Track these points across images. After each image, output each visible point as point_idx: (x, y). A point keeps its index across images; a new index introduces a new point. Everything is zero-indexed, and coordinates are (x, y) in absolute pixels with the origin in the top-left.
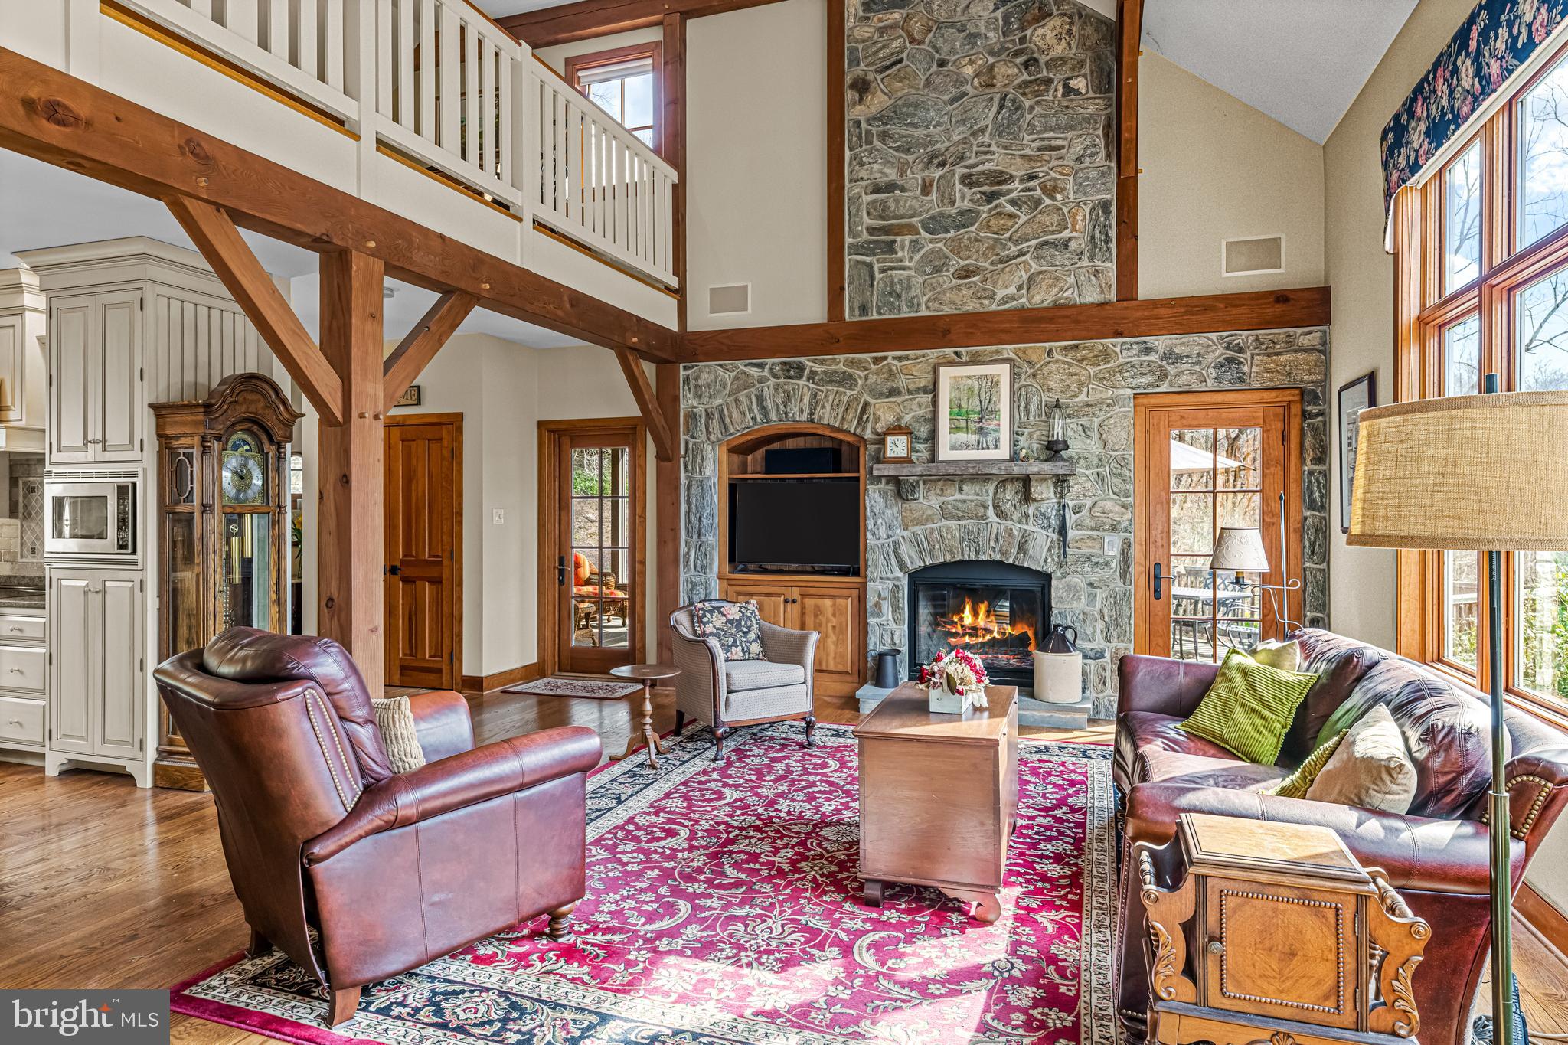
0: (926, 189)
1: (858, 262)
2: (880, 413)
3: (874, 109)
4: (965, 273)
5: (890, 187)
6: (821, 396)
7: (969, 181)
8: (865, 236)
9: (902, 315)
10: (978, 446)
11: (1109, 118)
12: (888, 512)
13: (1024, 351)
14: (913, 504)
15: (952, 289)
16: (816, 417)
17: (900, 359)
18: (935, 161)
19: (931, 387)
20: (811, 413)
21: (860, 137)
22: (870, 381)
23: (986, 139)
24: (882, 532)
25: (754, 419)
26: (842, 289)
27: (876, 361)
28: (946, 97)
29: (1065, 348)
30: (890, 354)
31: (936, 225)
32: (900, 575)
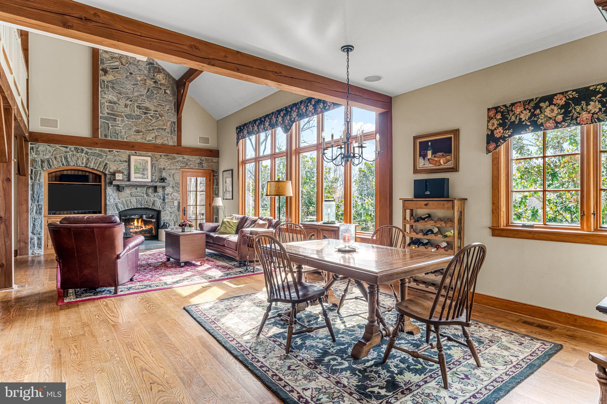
0: (126, 106)
1: (104, 122)
2: (111, 166)
3: (109, 79)
4: (138, 132)
5: (115, 103)
6: (90, 160)
7: (139, 107)
8: (106, 115)
9: (119, 140)
10: (142, 178)
11: (175, 102)
12: (114, 195)
13: (154, 154)
14: (122, 193)
15: (134, 135)
16: (88, 166)
17: (117, 152)
18: (129, 100)
19: (128, 161)
20: (87, 164)
21: (104, 86)
22: (108, 157)
23: (144, 98)
24: (112, 200)
25: (63, 165)
26: (98, 128)
27: (110, 151)
28: (132, 83)
29: (164, 155)
30: (115, 150)
31: (129, 116)
32: (118, 212)
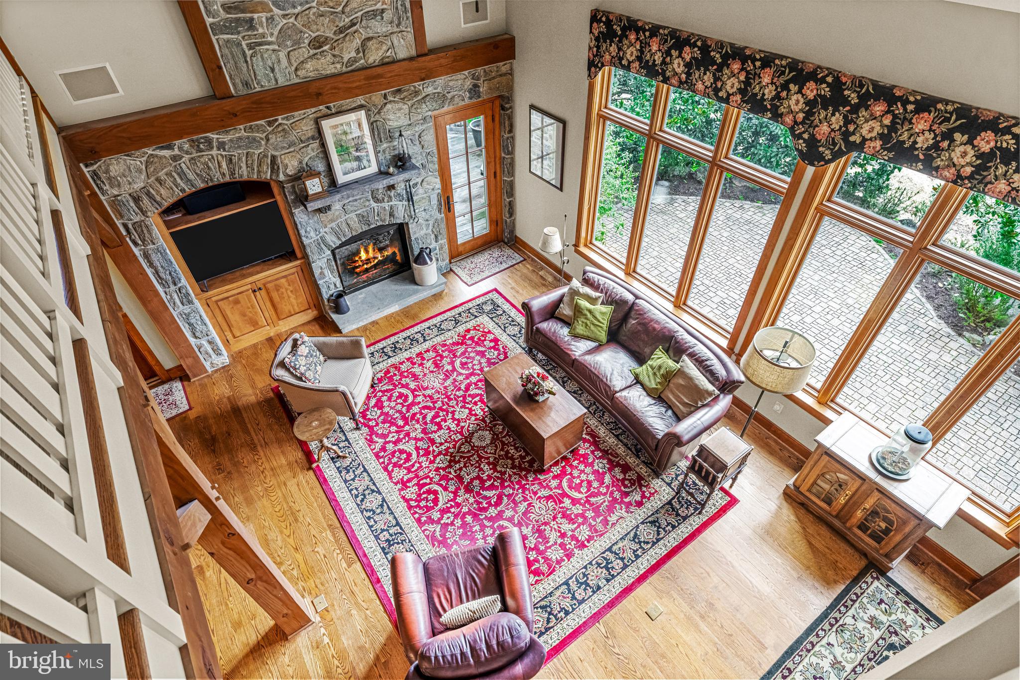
1: (225, 41)
2: (286, 161)
4: (318, 45)
6: (235, 159)
8: (223, 15)
9: (280, 85)
10: (359, 168)
12: (312, 221)
13: (370, 99)
14: (328, 213)
15: (311, 58)
17: (287, 119)
19: (317, 135)
22: (271, 140)
24: (312, 234)
25: (183, 190)
26: (220, 68)
27: (270, 124)
29: (392, 93)
32: (329, 252)
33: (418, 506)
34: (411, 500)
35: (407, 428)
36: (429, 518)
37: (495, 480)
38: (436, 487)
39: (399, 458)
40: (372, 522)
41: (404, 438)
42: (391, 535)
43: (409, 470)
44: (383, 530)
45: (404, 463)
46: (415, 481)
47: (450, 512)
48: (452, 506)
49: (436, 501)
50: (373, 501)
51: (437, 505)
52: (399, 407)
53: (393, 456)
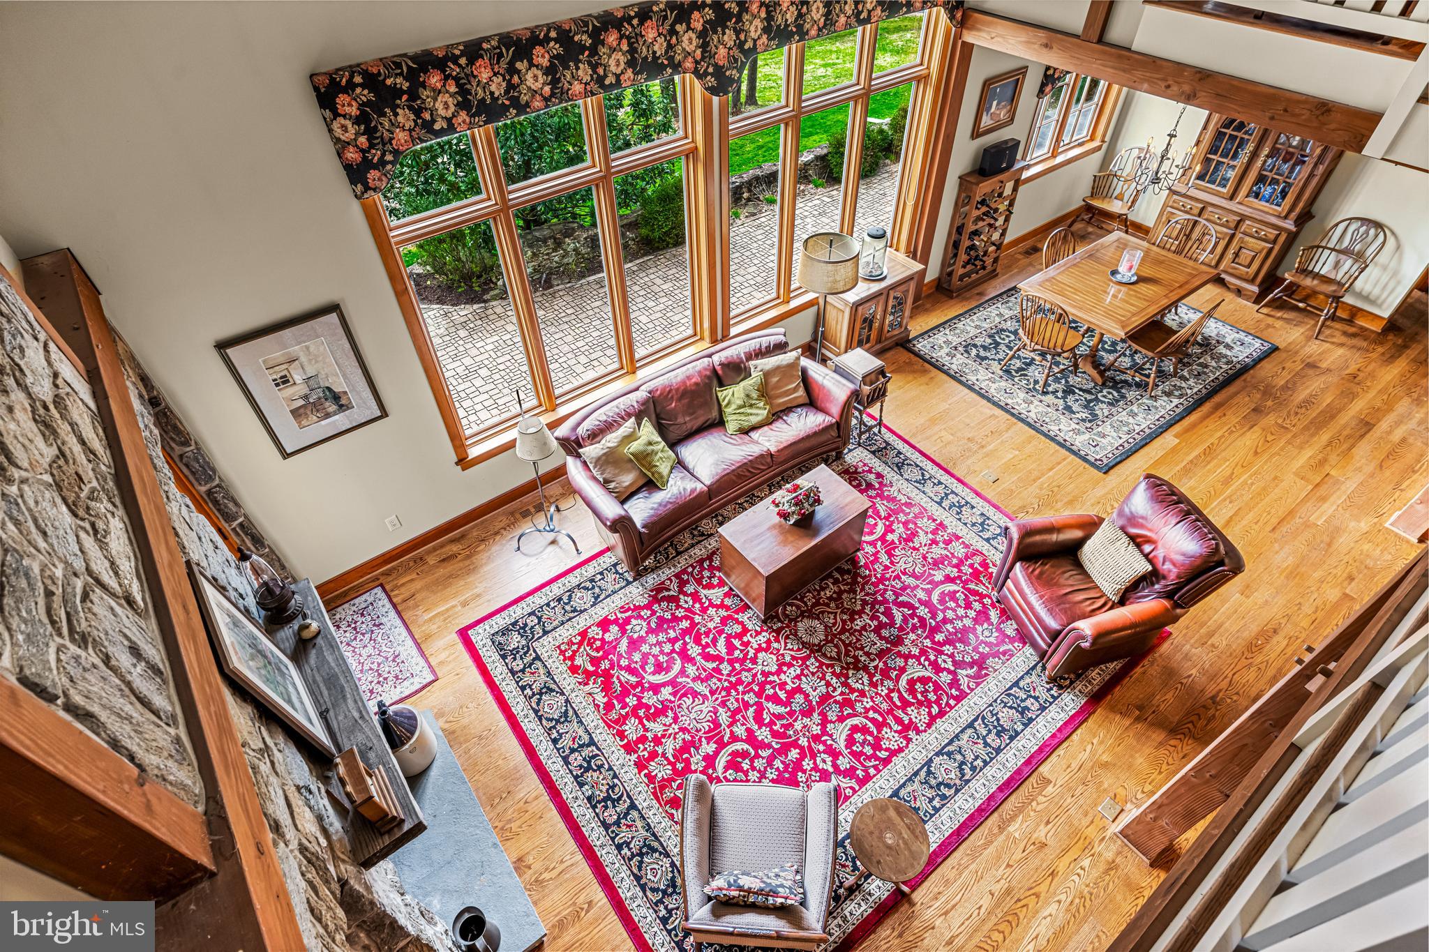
33: (937, 702)
34: (930, 713)
35: (803, 742)
36: (951, 685)
37: (877, 611)
38: (903, 682)
39: (862, 745)
40: (979, 763)
41: (824, 743)
42: (990, 731)
43: (880, 726)
44: (986, 744)
45: (871, 734)
46: (900, 713)
47: (936, 660)
48: (927, 659)
49: (924, 680)
50: (945, 770)
51: (929, 679)
52: (759, 764)
53: (862, 753)
